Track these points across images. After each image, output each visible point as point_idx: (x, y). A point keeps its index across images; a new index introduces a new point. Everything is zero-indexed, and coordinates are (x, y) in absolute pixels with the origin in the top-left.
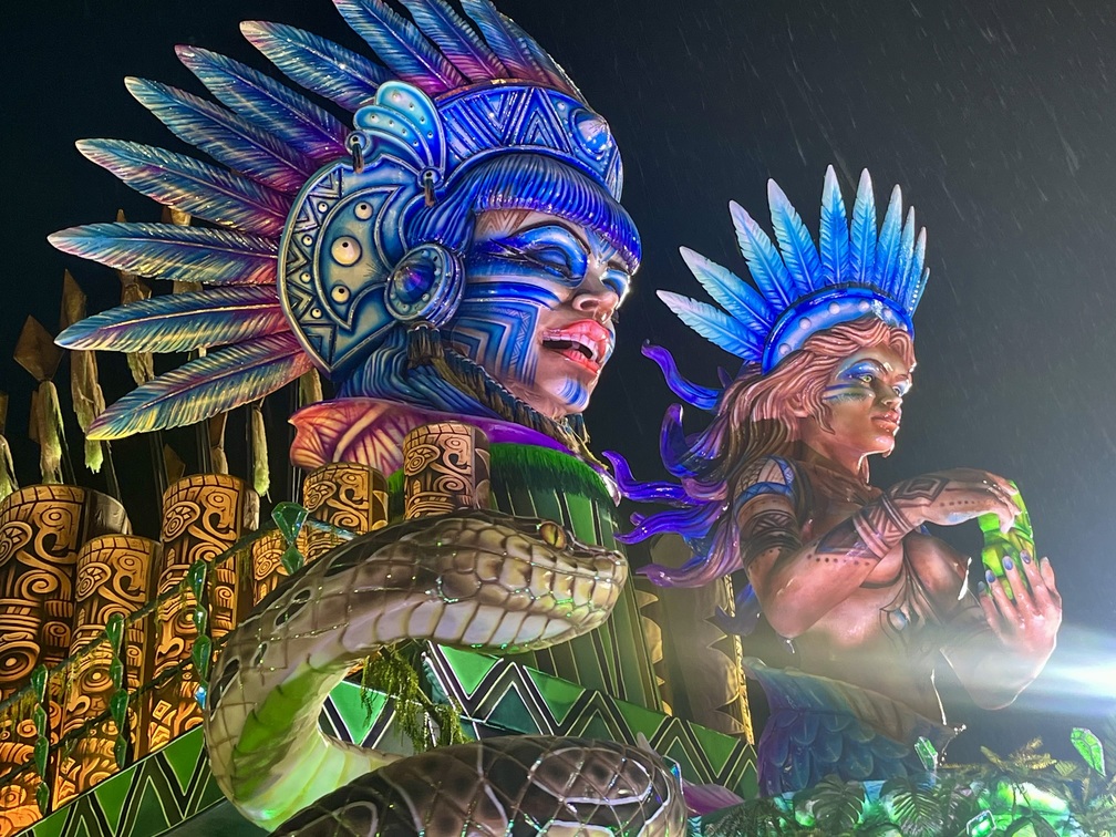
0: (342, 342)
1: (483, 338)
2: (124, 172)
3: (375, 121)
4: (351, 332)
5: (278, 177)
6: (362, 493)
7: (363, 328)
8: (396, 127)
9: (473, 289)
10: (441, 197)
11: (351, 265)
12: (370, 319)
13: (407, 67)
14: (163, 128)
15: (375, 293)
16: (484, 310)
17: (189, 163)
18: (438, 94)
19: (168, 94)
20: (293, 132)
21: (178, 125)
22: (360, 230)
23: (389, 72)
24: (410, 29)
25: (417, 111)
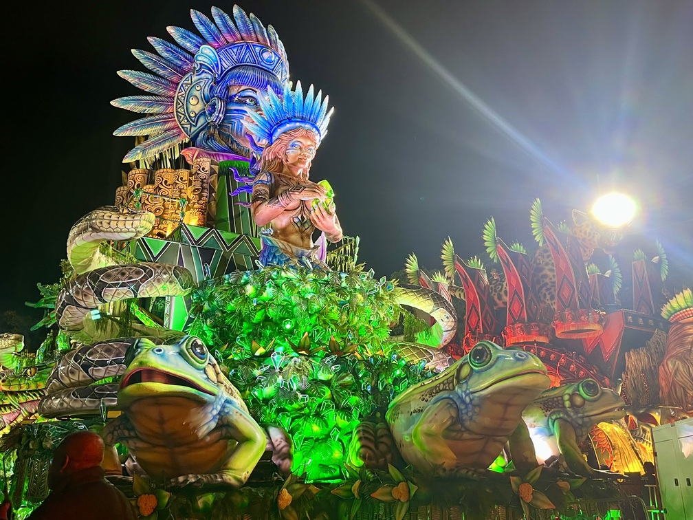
0: (193, 129)
1: (230, 125)
2: (131, 80)
3: (199, 58)
4: (196, 126)
5: (174, 78)
6: (184, 178)
7: (199, 125)
8: (206, 60)
9: (227, 111)
10: (218, 82)
11: (196, 106)
12: (201, 121)
13: (210, 40)
14: (142, 65)
15: (203, 113)
16: (230, 118)
17: (149, 76)
18: (218, 49)
19: (143, 54)
20: (179, 63)
21: (147, 64)
22: (198, 94)
23: (205, 42)
24: (213, 26)
25: (212, 55)
